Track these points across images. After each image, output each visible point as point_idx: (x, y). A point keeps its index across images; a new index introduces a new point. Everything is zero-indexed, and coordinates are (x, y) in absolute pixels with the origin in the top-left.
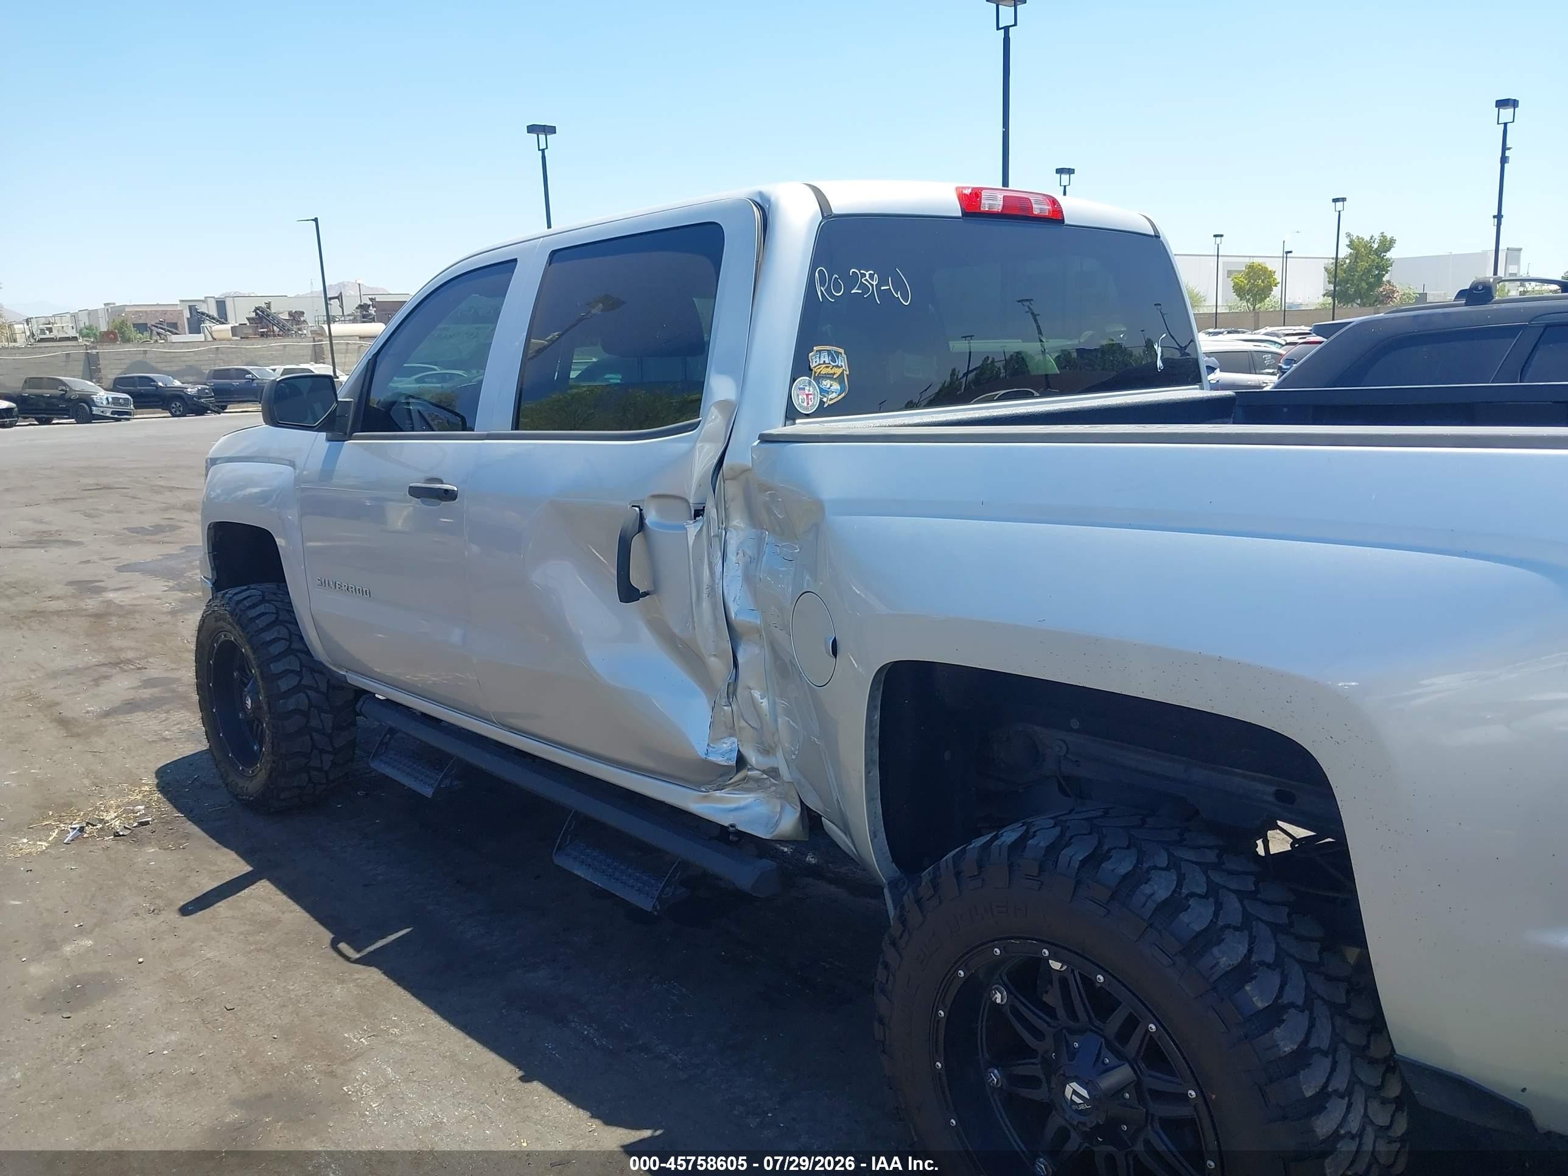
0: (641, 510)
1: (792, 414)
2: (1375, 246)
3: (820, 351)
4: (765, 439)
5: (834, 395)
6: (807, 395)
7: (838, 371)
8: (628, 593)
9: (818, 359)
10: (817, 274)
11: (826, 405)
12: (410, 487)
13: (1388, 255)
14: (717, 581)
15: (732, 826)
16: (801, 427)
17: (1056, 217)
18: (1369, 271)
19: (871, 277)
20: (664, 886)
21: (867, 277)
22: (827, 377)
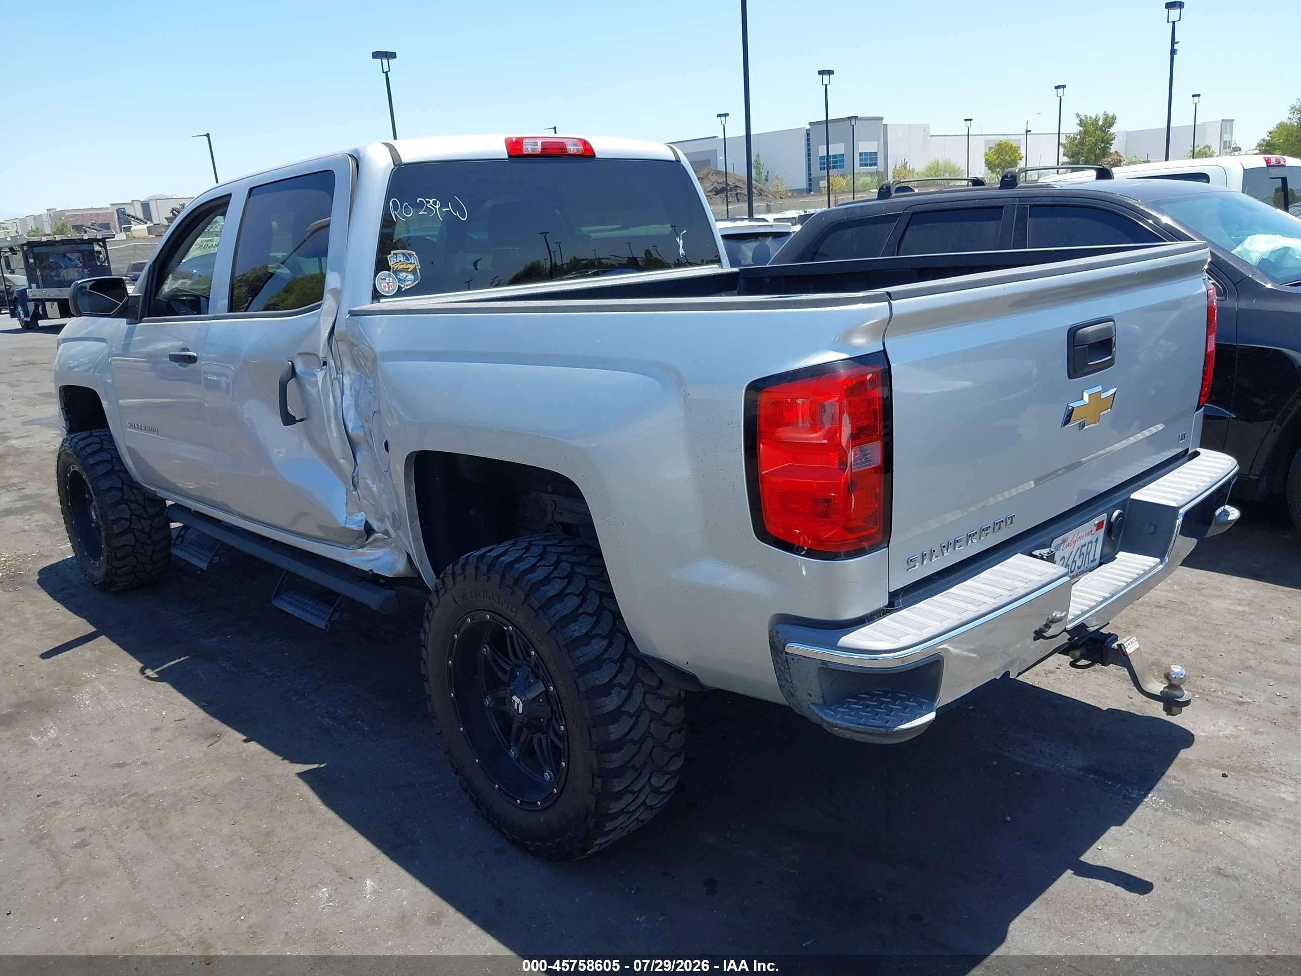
0: (293, 363)
1: (376, 295)
2: (1101, 123)
3: (396, 254)
4: (353, 314)
5: (410, 282)
6: (388, 283)
7: (412, 267)
8: (288, 420)
9: (395, 259)
10: (391, 203)
11: (403, 290)
12: (170, 355)
13: (1112, 130)
14: (338, 408)
15: (371, 570)
16: (384, 304)
17: (587, 153)
18: (1096, 144)
19: (435, 203)
20: (332, 613)
21: (431, 203)
22: (403, 270)
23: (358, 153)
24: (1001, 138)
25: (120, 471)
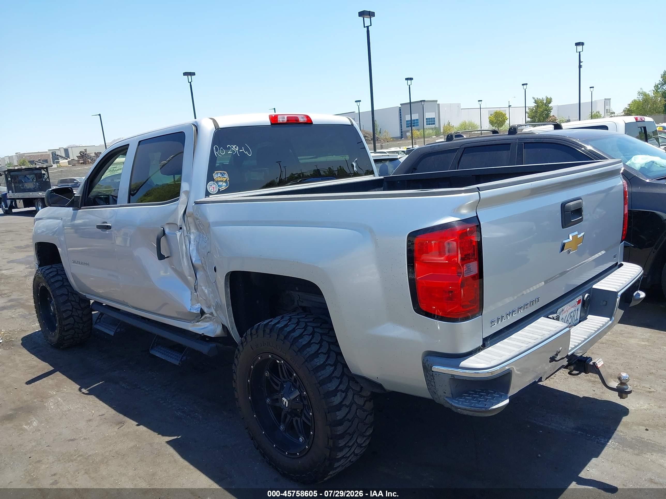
0: (164, 229)
1: (208, 194)
2: (545, 102)
3: (217, 173)
4: (196, 203)
5: (224, 187)
6: (213, 188)
7: (225, 179)
8: (161, 257)
9: (217, 176)
10: (214, 148)
11: (221, 191)
12: (97, 225)
13: (550, 105)
14: (188, 251)
15: (203, 334)
16: (211, 198)
17: (309, 122)
18: (543, 112)
19: (236, 147)
20: (182, 357)
21: (234, 148)
22: (220, 181)
23: (197, 124)
24: (496, 109)
25: (68, 286)
